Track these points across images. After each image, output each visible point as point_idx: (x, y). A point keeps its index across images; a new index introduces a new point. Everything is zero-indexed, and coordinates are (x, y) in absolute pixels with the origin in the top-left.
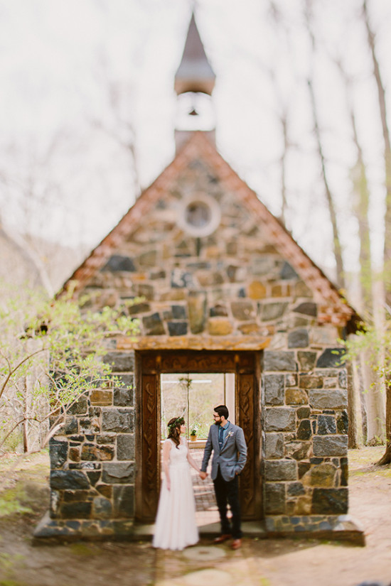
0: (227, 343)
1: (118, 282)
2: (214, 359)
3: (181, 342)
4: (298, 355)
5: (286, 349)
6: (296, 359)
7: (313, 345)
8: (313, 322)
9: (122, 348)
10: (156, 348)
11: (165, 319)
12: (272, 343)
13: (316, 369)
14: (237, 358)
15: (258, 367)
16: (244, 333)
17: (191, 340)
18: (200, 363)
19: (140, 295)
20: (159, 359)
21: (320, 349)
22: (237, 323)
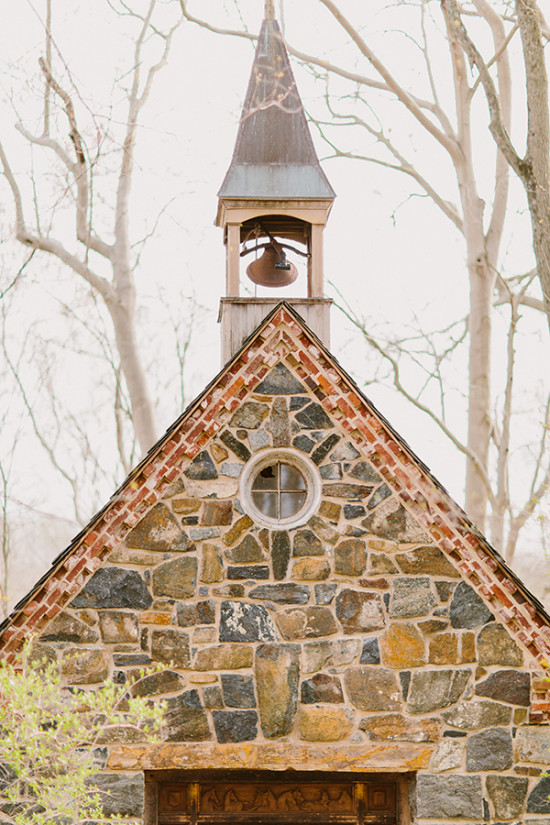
0: (340, 757)
1: (112, 629)
2: (312, 791)
3: (244, 755)
4: (488, 787)
5: (462, 772)
6: (484, 792)
7: (520, 765)
8: (520, 714)
9: (120, 767)
10: (190, 767)
11: (208, 706)
12: (435, 758)
13: (526, 816)
14: (360, 790)
15: (405, 809)
16: (373, 737)
17: (263, 749)
18: (282, 800)
19: (159, 656)
20: (195, 791)
21: (536, 772)
22: (360, 716)
